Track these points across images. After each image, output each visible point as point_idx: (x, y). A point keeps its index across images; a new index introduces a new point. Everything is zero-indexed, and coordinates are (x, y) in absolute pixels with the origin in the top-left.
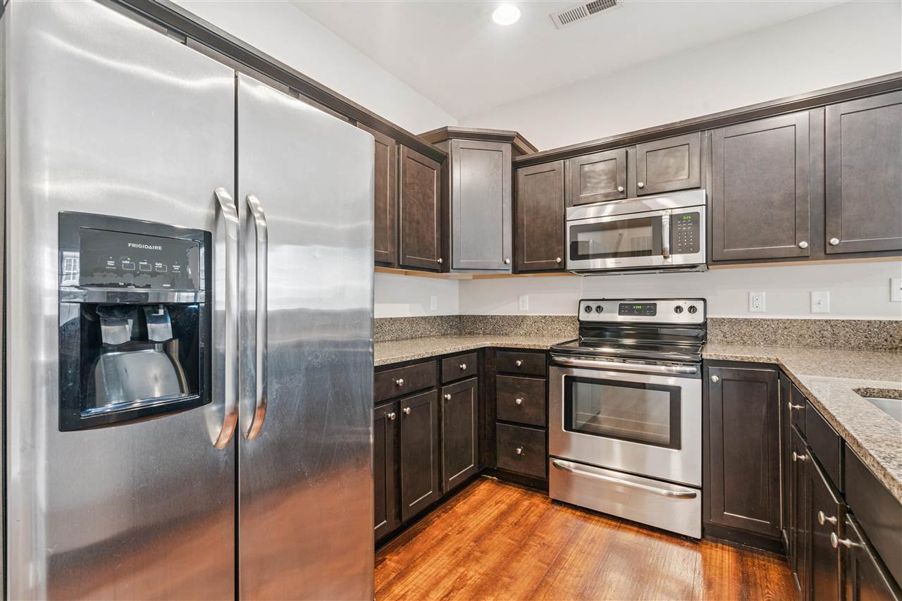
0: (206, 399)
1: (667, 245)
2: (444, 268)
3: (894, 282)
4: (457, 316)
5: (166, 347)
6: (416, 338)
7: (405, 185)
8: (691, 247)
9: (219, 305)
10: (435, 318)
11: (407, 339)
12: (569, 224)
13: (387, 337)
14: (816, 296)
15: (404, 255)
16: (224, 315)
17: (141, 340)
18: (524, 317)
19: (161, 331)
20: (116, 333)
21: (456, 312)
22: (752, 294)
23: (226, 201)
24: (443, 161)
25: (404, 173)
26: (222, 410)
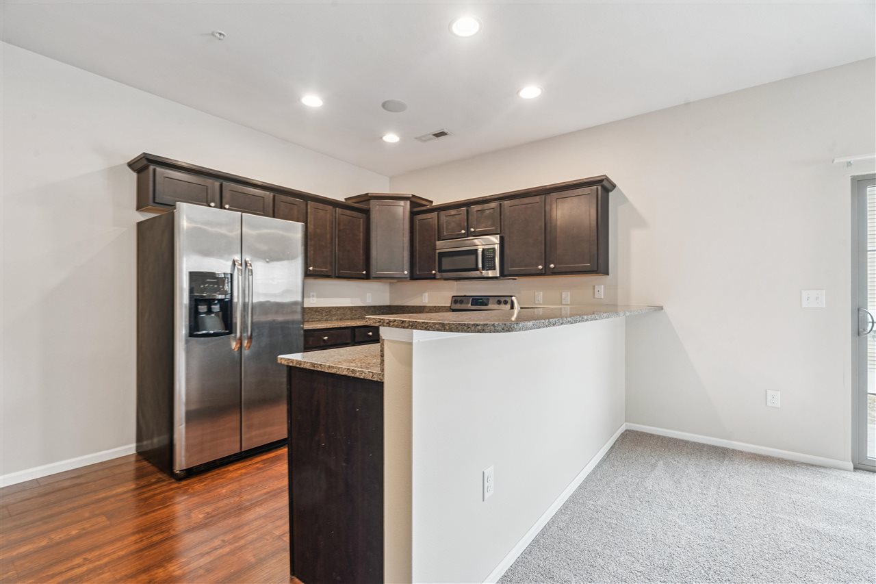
0: (231, 333)
1: (480, 265)
2: (367, 277)
3: (596, 287)
4: (387, 306)
5: (217, 313)
6: (354, 319)
7: (339, 230)
8: (492, 267)
9: (235, 300)
10: (370, 307)
11: (348, 319)
12: (438, 251)
13: (334, 318)
14: (564, 296)
15: (339, 270)
16: (237, 303)
17: (210, 311)
18: (424, 307)
19: (216, 308)
20: (203, 308)
21: (387, 303)
22: (536, 293)
23: (237, 261)
24: (367, 212)
25: (339, 224)
26: (236, 336)
